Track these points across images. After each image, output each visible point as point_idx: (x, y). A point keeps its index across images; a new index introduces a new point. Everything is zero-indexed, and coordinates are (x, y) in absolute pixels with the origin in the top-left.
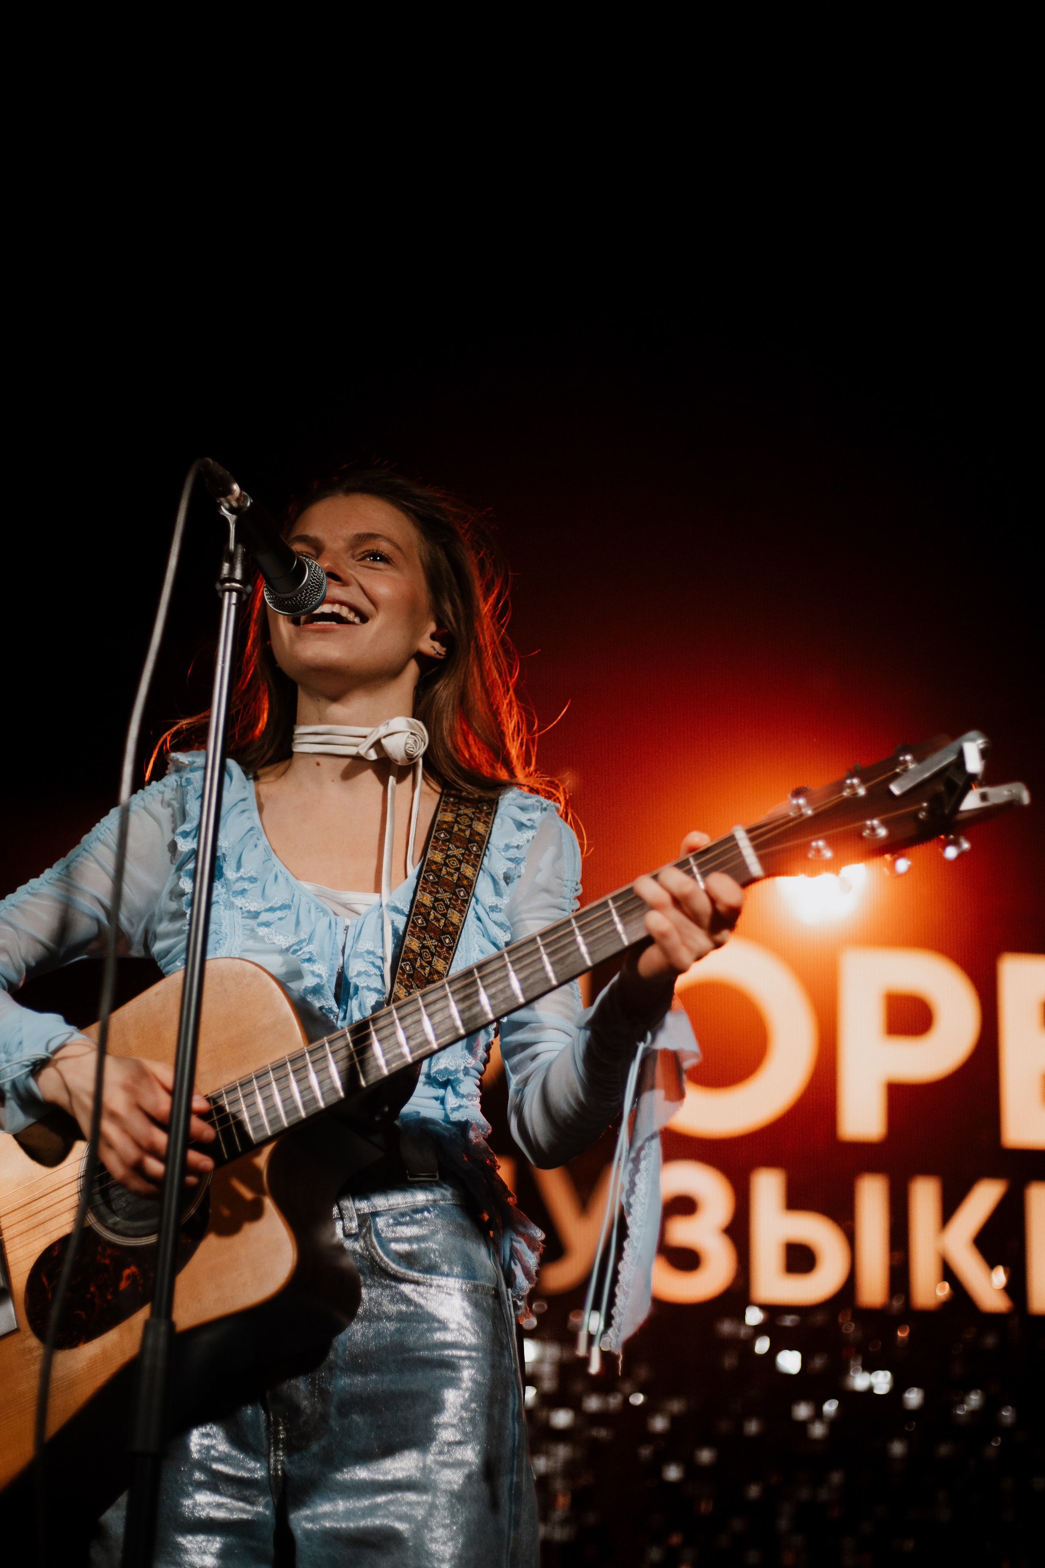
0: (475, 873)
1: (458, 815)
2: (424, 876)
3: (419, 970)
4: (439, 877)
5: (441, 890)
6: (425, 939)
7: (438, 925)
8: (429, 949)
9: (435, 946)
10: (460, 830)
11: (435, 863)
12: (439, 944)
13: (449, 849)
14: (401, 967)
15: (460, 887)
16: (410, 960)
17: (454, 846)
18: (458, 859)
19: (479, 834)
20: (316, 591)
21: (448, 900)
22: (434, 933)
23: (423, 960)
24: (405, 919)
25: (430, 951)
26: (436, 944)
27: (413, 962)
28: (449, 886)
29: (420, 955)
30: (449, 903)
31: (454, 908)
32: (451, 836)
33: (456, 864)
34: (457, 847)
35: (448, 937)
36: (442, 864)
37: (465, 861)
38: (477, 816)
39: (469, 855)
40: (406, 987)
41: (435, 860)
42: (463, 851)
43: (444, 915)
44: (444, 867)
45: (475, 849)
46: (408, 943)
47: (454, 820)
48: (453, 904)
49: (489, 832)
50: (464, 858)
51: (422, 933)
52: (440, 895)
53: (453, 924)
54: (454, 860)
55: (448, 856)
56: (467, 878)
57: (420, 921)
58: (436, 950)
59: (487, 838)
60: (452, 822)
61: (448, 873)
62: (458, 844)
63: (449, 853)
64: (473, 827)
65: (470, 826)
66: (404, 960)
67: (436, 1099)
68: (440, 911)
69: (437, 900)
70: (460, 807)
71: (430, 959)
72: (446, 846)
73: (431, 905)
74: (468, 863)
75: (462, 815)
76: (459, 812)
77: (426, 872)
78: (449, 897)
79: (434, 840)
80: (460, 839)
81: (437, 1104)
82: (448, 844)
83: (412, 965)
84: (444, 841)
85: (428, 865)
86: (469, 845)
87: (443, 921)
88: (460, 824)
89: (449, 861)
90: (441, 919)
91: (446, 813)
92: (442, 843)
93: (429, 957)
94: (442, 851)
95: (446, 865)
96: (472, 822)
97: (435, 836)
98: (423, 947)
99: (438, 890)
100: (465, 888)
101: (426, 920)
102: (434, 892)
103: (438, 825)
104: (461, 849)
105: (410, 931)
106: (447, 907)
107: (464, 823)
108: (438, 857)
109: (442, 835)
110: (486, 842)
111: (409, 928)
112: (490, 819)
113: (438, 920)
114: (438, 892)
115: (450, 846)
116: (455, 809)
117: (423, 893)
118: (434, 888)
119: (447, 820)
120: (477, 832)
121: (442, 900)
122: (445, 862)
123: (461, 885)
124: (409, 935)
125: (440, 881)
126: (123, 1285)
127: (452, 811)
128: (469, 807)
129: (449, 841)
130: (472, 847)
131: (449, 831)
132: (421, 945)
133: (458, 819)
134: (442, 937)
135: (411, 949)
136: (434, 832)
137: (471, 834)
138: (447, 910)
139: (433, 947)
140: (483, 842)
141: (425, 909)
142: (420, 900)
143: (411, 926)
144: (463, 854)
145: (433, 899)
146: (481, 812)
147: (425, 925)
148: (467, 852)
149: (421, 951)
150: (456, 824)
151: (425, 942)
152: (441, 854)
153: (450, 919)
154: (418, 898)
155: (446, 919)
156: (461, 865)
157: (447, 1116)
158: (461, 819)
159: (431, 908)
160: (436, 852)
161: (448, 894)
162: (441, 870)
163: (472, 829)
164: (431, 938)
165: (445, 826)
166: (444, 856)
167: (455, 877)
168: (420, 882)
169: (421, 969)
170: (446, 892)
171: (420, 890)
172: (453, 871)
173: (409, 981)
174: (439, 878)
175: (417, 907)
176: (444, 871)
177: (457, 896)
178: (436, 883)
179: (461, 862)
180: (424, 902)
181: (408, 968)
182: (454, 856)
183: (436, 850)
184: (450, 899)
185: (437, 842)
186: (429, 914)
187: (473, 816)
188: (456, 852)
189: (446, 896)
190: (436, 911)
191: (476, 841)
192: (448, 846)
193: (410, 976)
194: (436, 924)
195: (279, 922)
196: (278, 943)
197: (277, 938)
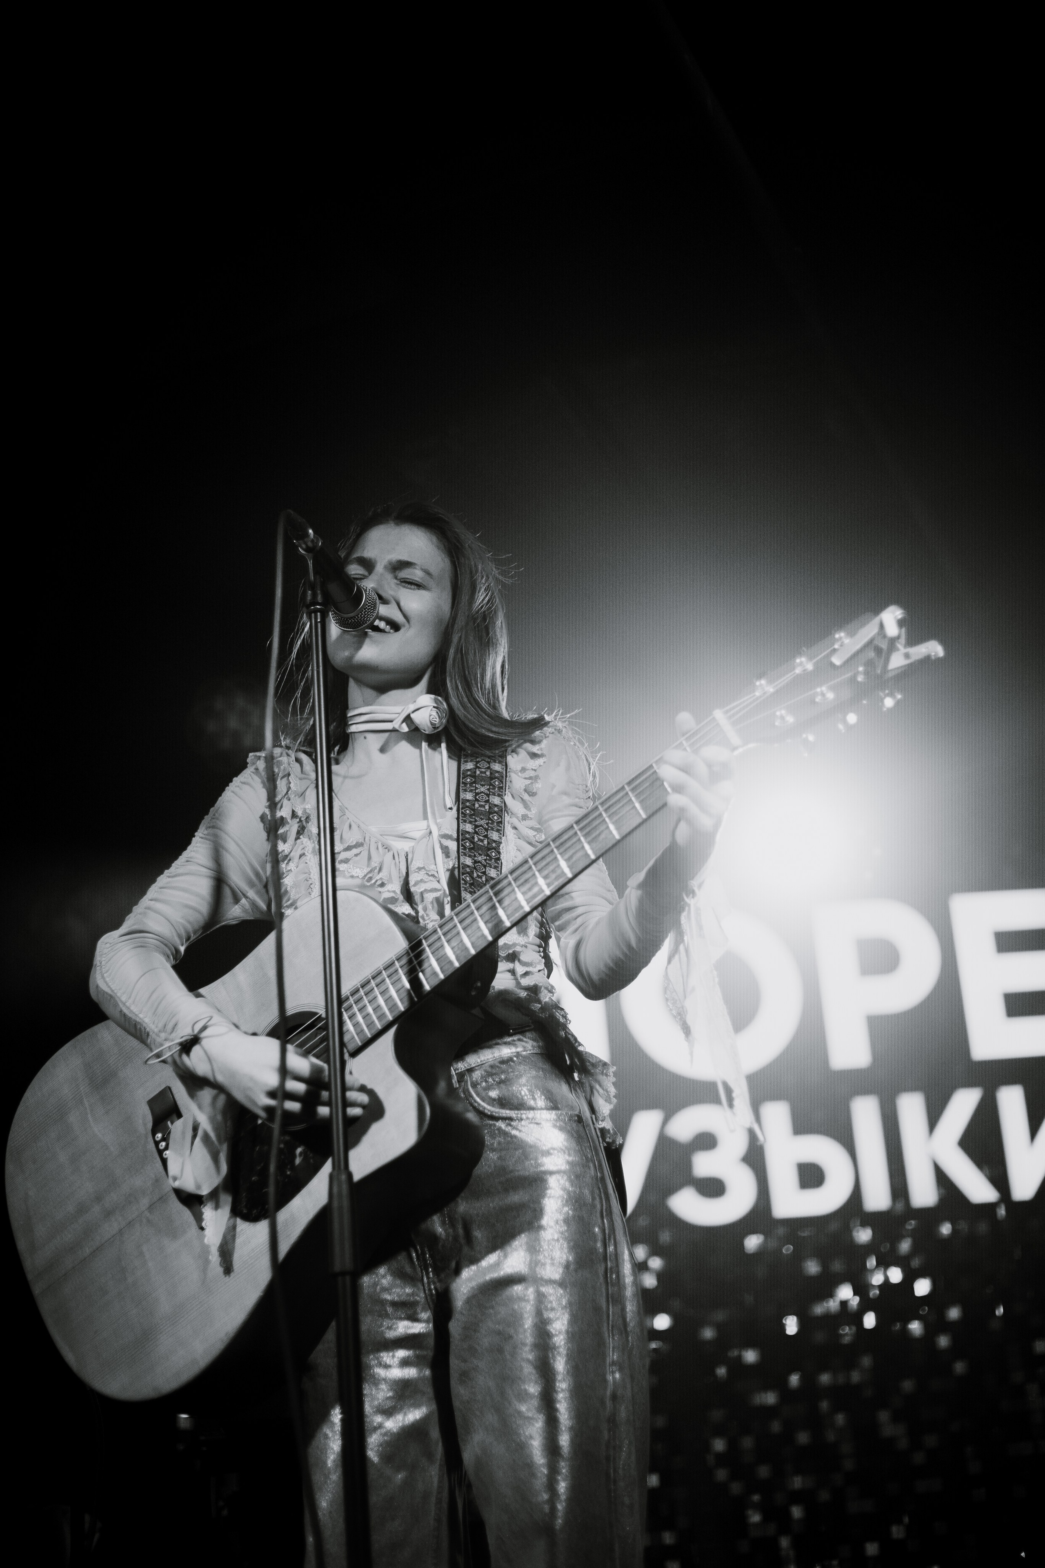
0: (502, 800)
2: (462, 812)
3: (477, 879)
4: (474, 810)
5: (478, 819)
6: (475, 856)
7: (483, 845)
8: (481, 863)
9: (485, 860)
10: (481, 772)
11: (468, 801)
12: (488, 857)
13: (476, 788)
14: (463, 879)
15: (493, 813)
16: (468, 873)
17: (479, 785)
18: (485, 794)
19: (498, 772)
20: (372, 609)
21: (485, 825)
22: (482, 851)
23: (478, 871)
24: (455, 843)
25: (482, 864)
26: (485, 858)
27: (471, 874)
28: (483, 815)
29: (475, 868)
30: (487, 827)
31: (492, 829)
32: (475, 779)
33: (485, 798)
34: (483, 785)
35: (493, 852)
36: (474, 800)
37: (491, 794)
39: (494, 789)
40: (471, 893)
41: (467, 798)
42: (488, 787)
43: (486, 836)
44: (476, 802)
45: (497, 783)
46: (463, 861)
49: (505, 768)
50: (490, 792)
51: (472, 853)
52: (478, 823)
53: (495, 841)
54: (483, 795)
55: (477, 794)
57: (468, 844)
58: (486, 862)
59: (504, 773)
60: (474, 770)
61: (480, 806)
62: (483, 783)
63: (477, 791)
64: (491, 767)
65: (489, 768)
66: (463, 874)
67: (509, 971)
68: (481, 834)
69: (476, 826)
71: (484, 870)
72: (473, 787)
73: (474, 831)
74: (494, 795)
78: (485, 822)
80: (483, 779)
81: (509, 975)
83: (470, 876)
84: (472, 783)
85: (462, 803)
86: (492, 782)
87: (486, 841)
89: (479, 797)
90: (484, 839)
92: (470, 785)
93: (483, 869)
94: (471, 790)
95: (477, 800)
96: (489, 764)
98: (475, 862)
99: (475, 819)
100: (497, 813)
101: (473, 843)
102: (473, 821)
103: (463, 774)
104: (486, 786)
105: (462, 852)
106: (487, 830)
107: (484, 767)
108: (469, 796)
109: (468, 780)
110: (504, 776)
111: (461, 851)
113: (482, 841)
114: (476, 821)
115: (477, 786)
117: (464, 823)
118: (473, 818)
120: (495, 771)
121: (481, 826)
122: (476, 798)
123: (493, 811)
124: (462, 855)
125: (475, 813)
126: (298, 1161)
129: (475, 782)
130: (494, 782)
131: (473, 775)
132: (473, 861)
134: (489, 852)
135: (466, 865)
136: (461, 779)
137: (491, 773)
138: (487, 832)
139: (483, 861)
140: (503, 777)
141: (469, 835)
142: (464, 829)
143: (462, 849)
144: (488, 790)
145: (474, 827)
147: (472, 846)
148: (491, 787)
149: (475, 866)
150: (477, 771)
151: (476, 859)
152: (471, 793)
153: (491, 838)
154: (461, 828)
155: (488, 838)
156: (489, 797)
157: (518, 984)
159: (474, 833)
160: (467, 793)
161: (484, 820)
162: (474, 805)
163: (491, 769)
164: (480, 855)
165: (469, 774)
166: (474, 794)
167: (487, 807)
168: (460, 817)
169: (479, 878)
170: (482, 819)
171: (462, 822)
172: (483, 804)
173: (472, 888)
175: (462, 834)
176: (477, 806)
177: (492, 820)
178: (473, 815)
179: (488, 795)
180: (467, 830)
181: (468, 879)
182: (482, 792)
183: (467, 791)
184: (487, 824)
186: (473, 838)
188: (482, 789)
189: (483, 822)
190: (479, 835)
191: (496, 778)
192: (475, 786)
193: (471, 884)
194: (481, 843)
195: (355, 857)
196: (356, 875)
197: (355, 871)
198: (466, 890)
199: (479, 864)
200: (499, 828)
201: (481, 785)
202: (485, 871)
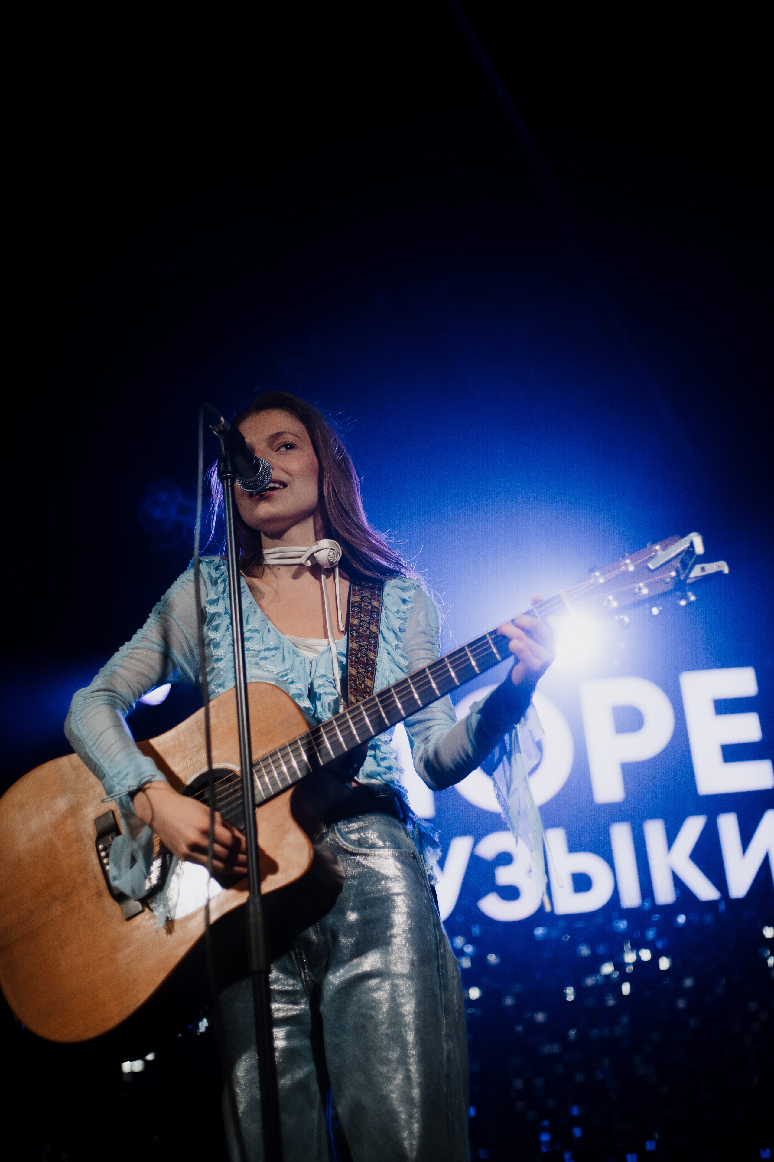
1: (363, 597)
3: (359, 686)
5: (361, 640)
6: (358, 668)
8: (362, 674)
9: (365, 672)
10: (365, 605)
11: (355, 625)
12: (366, 671)
13: (361, 617)
16: (353, 680)
18: (367, 622)
19: (376, 607)
21: (366, 646)
22: (362, 665)
23: (360, 680)
26: (365, 671)
27: (355, 681)
28: (365, 638)
29: (358, 677)
32: (361, 610)
33: (367, 625)
34: (366, 616)
36: (358, 626)
37: (371, 623)
38: (373, 597)
39: (373, 620)
40: (354, 695)
42: (369, 618)
43: (366, 654)
44: (360, 627)
45: (375, 616)
46: (350, 671)
47: (361, 600)
48: (369, 648)
49: (381, 606)
50: (370, 621)
51: (356, 665)
52: (361, 643)
54: (365, 623)
55: (361, 621)
56: (374, 633)
57: (354, 659)
58: (365, 674)
59: (380, 609)
60: (360, 601)
61: (363, 631)
62: (366, 614)
63: (361, 619)
64: (372, 603)
65: (370, 603)
68: (363, 652)
69: (360, 646)
70: (363, 592)
72: (359, 615)
73: (358, 649)
74: (373, 624)
75: (365, 597)
76: (363, 595)
77: (351, 631)
79: (352, 613)
80: (366, 611)
82: (360, 614)
83: (355, 683)
84: (358, 613)
86: (372, 614)
87: (366, 658)
88: (364, 602)
89: (362, 624)
90: (364, 656)
91: (356, 596)
92: (357, 614)
93: (363, 679)
94: (357, 618)
95: (361, 626)
96: (371, 600)
97: (351, 610)
99: (359, 640)
100: (374, 639)
101: (357, 658)
102: (358, 642)
103: (352, 604)
106: (367, 650)
107: (367, 601)
108: (356, 622)
109: (356, 610)
112: (380, 599)
113: (363, 658)
114: (360, 642)
115: (362, 615)
116: (360, 593)
118: (358, 639)
119: (356, 600)
121: (363, 646)
122: (360, 624)
123: (371, 637)
125: (360, 636)
127: (358, 595)
128: (368, 592)
129: (360, 612)
131: (359, 607)
132: (357, 672)
133: (363, 599)
134: (367, 667)
135: (352, 674)
136: (351, 608)
137: (371, 608)
138: (367, 652)
139: (363, 673)
141: (355, 652)
142: (352, 647)
144: (369, 619)
145: (358, 646)
146: (375, 594)
147: (357, 660)
148: (371, 618)
149: (357, 675)
150: (362, 603)
151: (359, 670)
152: (357, 620)
153: (369, 656)
154: (350, 645)
155: (367, 656)
156: (369, 625)
158: (364, 599)
159: (358, 651)
160: (354, 619)
161: (366, 642)
162: (359, 629)
163: (372, 605)
164: (361, 668)
165: (356, 604)
166: (359, 621)
167: (368, 632)
168: (349, 637)
170: (364, 641)
171: (350, 641)
172: (365, 629)
173: (355, 692)
174: (359, 634)
176: (361, 630)
177: (370, 643)
178: (358, 637)
179: (369, 624)
180: (354, 648)
181: (353, 685)
182: (365, 621)
183: (354, 618)
184: (367, 645)
185: (354, 614)
186: (358, 654)
187: (371, 597)
188: (365, 619)
189: (365, 643)
190: (361, 652)
191: (375, 612)
192: (361, 615)
193: (355, 689)
194: (362, 659)
195: (273, 657)
196: (271, 671)
197: (271, 667)
198: (351, 693)
199: (361, 675)
200: (375, 650)
201: (365, 615)
202: (364, 681)
